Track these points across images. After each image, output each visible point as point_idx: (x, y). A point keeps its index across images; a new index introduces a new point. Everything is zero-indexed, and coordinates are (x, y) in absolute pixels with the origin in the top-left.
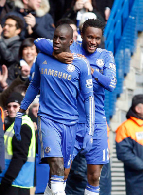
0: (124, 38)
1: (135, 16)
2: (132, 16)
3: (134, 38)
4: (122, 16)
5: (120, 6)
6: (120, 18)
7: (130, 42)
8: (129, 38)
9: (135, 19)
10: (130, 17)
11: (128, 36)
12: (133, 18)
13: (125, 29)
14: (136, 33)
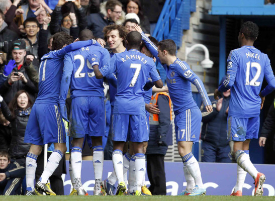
0: (171, 35)
1: (181, 18)
2: (178, 17)
3: (180, 35)
4: (170, 18)
5: (168, 11)
6: (168, 19)
7: (176, 38)
8: (176, 35)
9: (181, 20)
10: (177, 18)
11: (175, 34)
12: (179, 19)
13: (172, 28)
14: (182, 31)
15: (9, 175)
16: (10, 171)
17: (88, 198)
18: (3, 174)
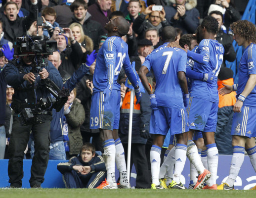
15: (94, 168)
16: (95, 164)
17: (172, 191)
18: (88, 167)
